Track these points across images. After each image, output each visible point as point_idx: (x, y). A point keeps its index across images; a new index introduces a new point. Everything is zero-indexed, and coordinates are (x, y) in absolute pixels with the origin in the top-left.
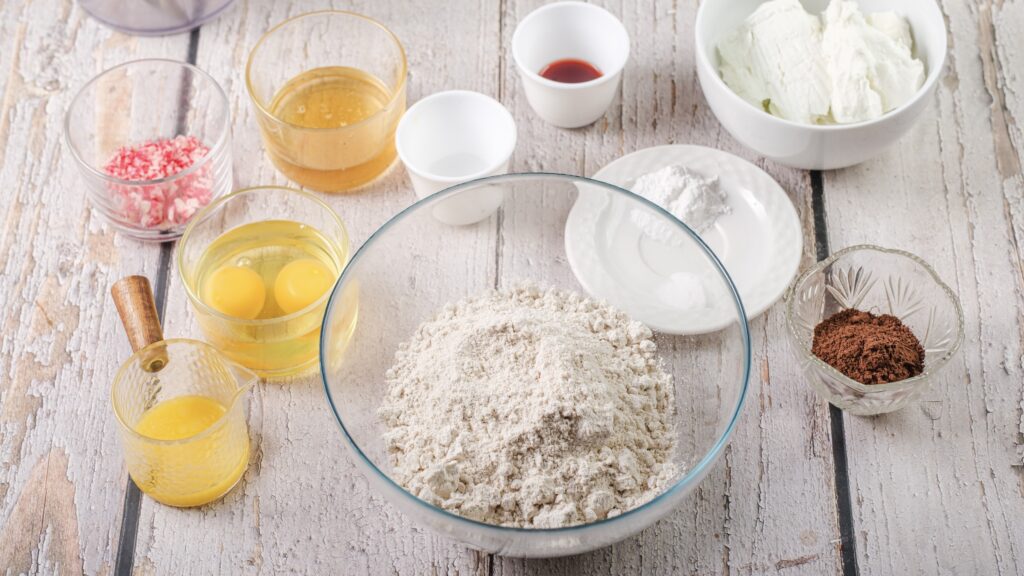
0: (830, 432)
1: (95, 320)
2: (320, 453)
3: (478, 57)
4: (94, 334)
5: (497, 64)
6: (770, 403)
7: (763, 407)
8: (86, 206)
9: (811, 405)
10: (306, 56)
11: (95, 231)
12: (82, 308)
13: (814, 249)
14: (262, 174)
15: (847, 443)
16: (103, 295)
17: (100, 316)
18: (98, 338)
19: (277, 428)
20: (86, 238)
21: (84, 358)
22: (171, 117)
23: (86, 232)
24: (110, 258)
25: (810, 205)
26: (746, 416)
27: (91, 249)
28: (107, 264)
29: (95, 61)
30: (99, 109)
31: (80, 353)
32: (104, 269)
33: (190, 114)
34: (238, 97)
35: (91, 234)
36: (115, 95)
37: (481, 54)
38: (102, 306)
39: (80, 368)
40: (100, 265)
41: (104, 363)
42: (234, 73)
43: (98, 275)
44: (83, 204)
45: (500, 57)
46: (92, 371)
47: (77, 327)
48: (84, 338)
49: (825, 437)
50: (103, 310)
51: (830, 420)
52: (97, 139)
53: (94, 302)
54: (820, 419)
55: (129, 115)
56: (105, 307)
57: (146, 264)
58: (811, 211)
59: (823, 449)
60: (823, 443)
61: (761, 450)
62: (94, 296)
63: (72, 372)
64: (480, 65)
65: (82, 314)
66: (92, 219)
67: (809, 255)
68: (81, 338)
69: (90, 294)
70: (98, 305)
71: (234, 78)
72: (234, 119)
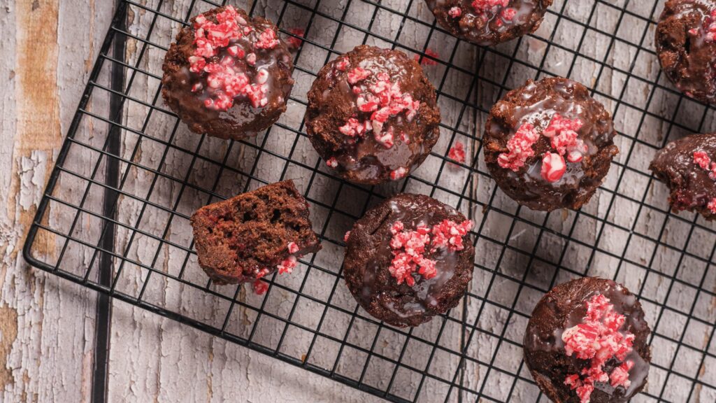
1: (35, 328)
4: (35, 347)
8: (14, 171)
11: (27, 208)
12: (19, 312)
16: (42, 296)
17: (40, 324)
18: (40, 353)
20: (18, 216)
21: (26, 378)
23: (17, 209)
30: (21, 34)
31: (22, 370)
35: (23, 211)
36: (38, 14)
38: (41, 310)
39: (23, 391)
41: (48, 386)
44: (12, 169)
46: (37, 395)
47: (16, 337)
48: (24, 352)
50: (42, 316)
52: (18, 77)
53: (32, 304)
55: (55, 41)
56: (44, 312)
62: (32, 296)
63: (15, 396)
65: (20, 319)
66: (23, 190)
68: (21, 352)
69: (26, 294)
70: (37, 310)
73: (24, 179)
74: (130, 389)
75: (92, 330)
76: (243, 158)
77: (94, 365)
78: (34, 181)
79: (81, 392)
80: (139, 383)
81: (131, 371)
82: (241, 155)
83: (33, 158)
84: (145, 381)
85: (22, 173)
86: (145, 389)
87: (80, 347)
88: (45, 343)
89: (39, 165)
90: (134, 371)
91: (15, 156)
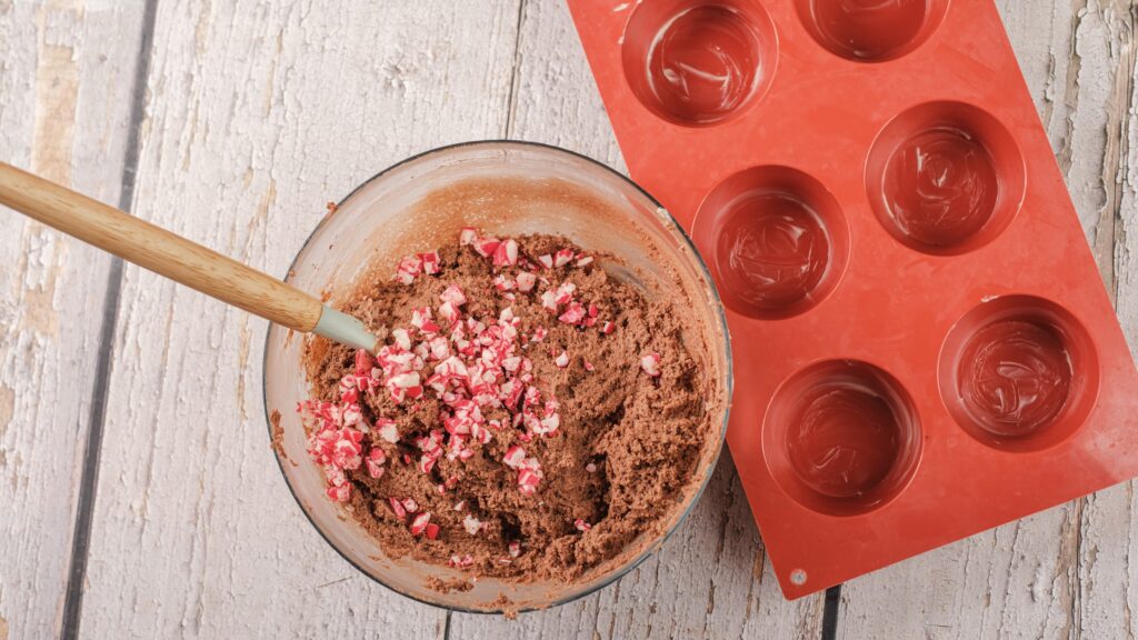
1: (31, 410)
2: (263, 615)
3: (488, 65)
4: (30, 429)
5: (510, 79)
6: (758, 607)
7: (749, 611)
8: (23, 249)
9: (803, 615)
10: (281, 47)
11: (32, 287)
12: (17, 393)
14: (221, 220)
16: (40, 377)
17: (36, 406)
18: (33, 435)
19: (219, 577)
20: (23, 294)
21: (18, 461)
22: (122, 126)
23: (23, 287)
24: (48, 326)
26: (728, 621)
27: (28, 311)
28: (44, 334)
29: (36, 30)
30: (39, 111)
31: (15, 452)
32: (41, 342)
33: (145, 125)
34: (198, 102)
35: (28, 290)
36: (58, 91)
37: (491, 62)
38: (38, 392)
39: (15, 474)
40: (37, 335)
41: (40, 471)
42: (195, 66)
43: (35, 348)
44: (21, 246)
45: (514, 68)
46: (27, 478)
47: (12, 418)
48: (19, 434)
50: (39, 398)
52: (34, 153)
53: (30, 385)
54: (809, 635)
55: (72, 119)
56: (41, 394)
57: (87, 338)
62: (30, 377)
63: (6, 479)
64: (489, 78)
65: (17, 400)
66: (30, 270)
68: (15, 434)
69: (25, 375)
70: (35, 391)
71: (194, 72)
72: (193, 136)
73: (32, 259)
74: (121, 479)
75: (87, 415)
76: (251, 246)
77: (86, 452)
78: (42, 261)
79: (71, 479)
80: (130, 474)
81: (122, 459)
82: (249, 244)
83: (43, 237)
84: (136, 472)
85: (30, 252)
86: (136, 480)
87: (74, 432)
88: (40, 426)
89: (48, 245)
90: (125, 460)
91: (25, 234)
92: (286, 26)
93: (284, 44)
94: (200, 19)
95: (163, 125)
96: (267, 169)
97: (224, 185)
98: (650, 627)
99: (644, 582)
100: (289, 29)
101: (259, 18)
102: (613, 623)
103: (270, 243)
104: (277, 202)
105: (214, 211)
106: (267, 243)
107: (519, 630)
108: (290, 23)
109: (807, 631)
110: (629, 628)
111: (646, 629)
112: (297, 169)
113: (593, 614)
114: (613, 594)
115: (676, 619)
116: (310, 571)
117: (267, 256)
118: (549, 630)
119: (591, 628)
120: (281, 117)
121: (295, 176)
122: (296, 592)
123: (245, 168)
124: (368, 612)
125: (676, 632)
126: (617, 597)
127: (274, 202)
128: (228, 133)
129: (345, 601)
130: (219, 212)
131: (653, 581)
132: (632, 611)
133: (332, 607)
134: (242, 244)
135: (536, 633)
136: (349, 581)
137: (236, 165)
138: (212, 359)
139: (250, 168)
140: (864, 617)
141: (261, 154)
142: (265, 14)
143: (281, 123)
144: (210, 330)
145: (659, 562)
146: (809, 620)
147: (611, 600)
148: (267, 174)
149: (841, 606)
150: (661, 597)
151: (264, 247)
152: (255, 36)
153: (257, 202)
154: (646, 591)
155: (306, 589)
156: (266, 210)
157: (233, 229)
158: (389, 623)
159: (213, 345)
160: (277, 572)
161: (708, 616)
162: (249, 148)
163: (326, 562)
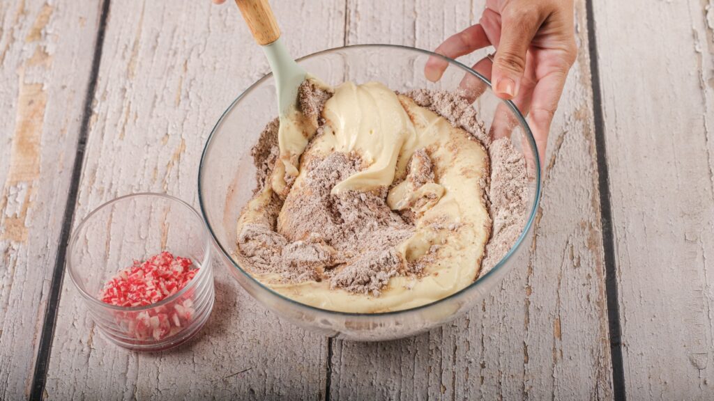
0: (612, 381)
1: (6, 289)
4: (5, 300)
6: (562, 355)
7: (555, 359)
8: (4, 195)
9: (596, 358)
10: (186, 69)
11: (10, 216)
13: (600, 224)
14: (147, 164)
15: (626, 390)
16: (14, 268)
17: (10, 286)
18: (7, 304)
19: (149, 380)
20: (3, 220)
22: (77, 120)
23: (3, 216)
24: (21, 237)
25: (596, 187)
26: (541, 367)
27: (6, 230)
28: (18, 242)
29: (18, 76)
30: (19, 119)
32: (15, 246)
33: (93, 118)
34: (130, 102)
35: (7, 218)
36: (32, 107)
38: (12, 277)
40: (12, 243)
41: (11, 325)
42: (128, 84)
43: (10, 251)
44: (2, 194)
49: (608, 385)
50: (12, 280)
51: (612, 371)
52: (13, 142)
53: (6, 274)
54: (603, 370)
55: (42, 121)
56: (14, 278)
57: (49, 241)
58: (598, 192)
59: (606, 396)
60: (605, 390)
61: (553, 396)
62: (6, 269)
66: (8, 205)
67: (596, 229)
70: (9, 277)
71: (127, 87)
72: (126, 120)
73: (10, 199)
74: (73, 324)
75: (48, 288)
76: (169, 177)
77: (47, 310)
78: (17, 200)
79: (35, 328)
80: (80, 321)
81: (74, 313)
82: (167, 176)
83: (19, 186)
84: (85, 319)
85: (9, 196)
86: (84, 324)
87: (38, 299)
88: (12, 297)
89: (22, 191)
90: (77, 313)
91: (6, 186)
92: (189, 58)
93: (188, 67)
94: (131, 60)
95: (106, 117)
96: (179, 133)
97: (148, 145)
98: (483, 378)
99: (474, 349)
100: (192, 60)
101: (170, 56)
102: (454, 378)
103: (183, 174)
104: (186, 151)
105: (142, 160)
106: (180, 174)
107: (383, 390)
108: (192, 57)
109: (602, 368)
110: (467, 380)
111: (480, 379)
112: (200, 133)
113: (438, 374)
114: (452, 359)
115: (502, 370)
116: (219, 368)
117: (180, 182)
118: (406, 388)
119: (438, 384)
120: (187, 105)
121: (198, 136)
122: (209, 383)
123: (164, 134)
124: (265, 389)
125: (503, 379)
126: (454, 361)
127: (184, 151)
128: (151, 116)
129: (247, 385)
130: (145, 160)
131: (481, 348)
132: (467, 369)
133: (237, 389)
134: (163, 176)
135: (396, 391)
136: (249, 371)
137: (157, 133)
138: (142, 245)
139: (167, 134)
140: (642, 354)
141: (174, 126)
142: (175, 53)
143: (187, 108)
144: (140, 227)
145: (483, 335)
146: (601, 360)
147: (450, 364)
148: (179, 137)
149: (623, 349)
150: (488, 357)
151: (178, 177)
152: (168, 65)
153: (172, 152)
154: (476, 355)
155: (217, 380)
156: (179, 156)
157: (156, 169)
158: (282, 396)
159: (142, 237)
160: (194, 371)
161: (525, 365)
162: (166, 123)
163: (231, 361)
